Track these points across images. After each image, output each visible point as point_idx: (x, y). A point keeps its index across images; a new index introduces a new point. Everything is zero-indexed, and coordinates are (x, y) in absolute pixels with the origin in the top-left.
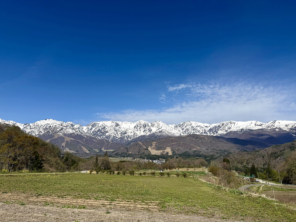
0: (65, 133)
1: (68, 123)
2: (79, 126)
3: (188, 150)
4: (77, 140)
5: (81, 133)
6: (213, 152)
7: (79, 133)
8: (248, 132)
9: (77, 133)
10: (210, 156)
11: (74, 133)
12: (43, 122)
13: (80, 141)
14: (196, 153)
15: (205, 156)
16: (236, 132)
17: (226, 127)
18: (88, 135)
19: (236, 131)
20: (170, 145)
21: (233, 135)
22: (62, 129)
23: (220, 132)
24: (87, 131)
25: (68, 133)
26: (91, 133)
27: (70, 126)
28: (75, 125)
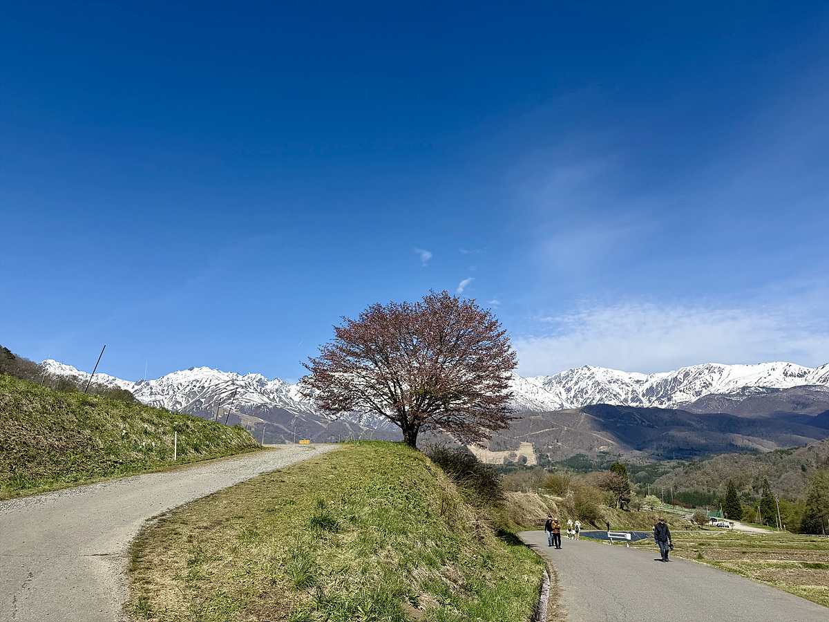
0: (243, 404)
1: (249, 378)
2: (278, 384)
3: (583, 452)
4: (275, 424)
5: (285, 403)
6: (658, 455)
7: (280, 405)
8: (763, 397)
9: (274, 404)
10: (648, 466)
11: (264, 405)
12: (183, 376)
13: (281, 426)
14: (608, 458)
15: (633, 466)
16: (726, 395)
17: (698, 383)
18: (303, 408)
19: (727, 392)
20: (532, 436)
21: (717, 405)
22: (234, 394)
23: (679, 397)
24: (301, 398)
25: (249, 404)
26: (311, 403)
27: (255, 386)
28: (269, 383)
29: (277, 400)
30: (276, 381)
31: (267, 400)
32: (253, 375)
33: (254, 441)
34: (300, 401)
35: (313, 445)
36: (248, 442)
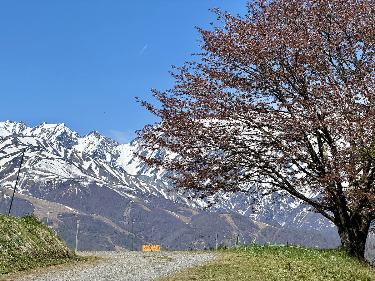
0: (36, 178)
1: (43, 131)
2: (97, 142)
4: (95, 217)
5: (111, 177)
7: (102, 181)
9: (91, 179)
11: (74, 181)
13: (107, 220)
18: (145, 187)
22: (18, 161)
24: (139, 169)
25: (46, 179)
26: (159, 178)
27: (55, 147)
28: (81, 141)
29: (97, 172)
30: (93, 138)
31: (79, 173)
32: (51, 127)
33: (61, 245)
34: (139, 173)
35: (167, 253)
36: (50, 247)
